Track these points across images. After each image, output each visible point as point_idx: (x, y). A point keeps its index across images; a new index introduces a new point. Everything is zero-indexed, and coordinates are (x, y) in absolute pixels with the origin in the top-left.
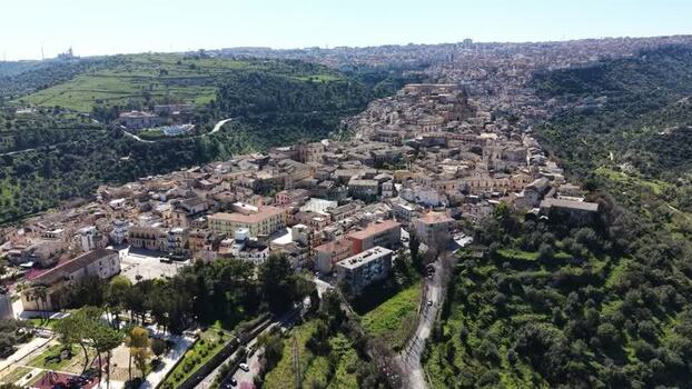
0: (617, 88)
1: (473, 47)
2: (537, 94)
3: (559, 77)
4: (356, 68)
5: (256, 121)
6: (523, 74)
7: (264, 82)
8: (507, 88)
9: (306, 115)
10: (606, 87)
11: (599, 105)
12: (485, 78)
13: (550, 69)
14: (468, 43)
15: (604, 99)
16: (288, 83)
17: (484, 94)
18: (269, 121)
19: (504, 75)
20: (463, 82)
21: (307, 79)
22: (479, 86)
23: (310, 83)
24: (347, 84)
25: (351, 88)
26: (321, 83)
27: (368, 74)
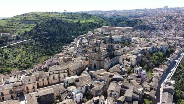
1: (168, 9)
4: (114, 17)
5: (44, 40)
7: (57, 22)
12: (165, 22)
14: (166, 8)
16: (68, 23)
17: (162, 29)
18: (50, 40)
19: (175, 20)
20: (153, 23)
21: (78, 21)
22: (161, 25)
23: (78, 23)
24: (97, 24)
25: (98, 26)
26: (84, 23)
27: (118, 19)
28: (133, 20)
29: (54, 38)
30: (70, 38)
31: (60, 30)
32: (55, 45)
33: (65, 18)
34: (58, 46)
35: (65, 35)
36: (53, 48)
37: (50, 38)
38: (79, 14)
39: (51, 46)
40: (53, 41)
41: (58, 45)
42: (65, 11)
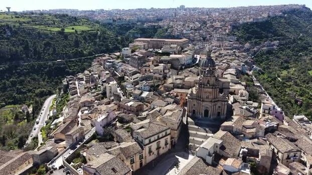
0: (282, 35)
1: (185, 10)
2: (237, 40)
3: (247, 27)
6: (224, 26)
8: (216, 36)
9: (50, 63)
10: (276, 34)
11: (275, 47)
12: (200, 29)
13: (241, 22)
14: (182, 7)
15: (276, 42)
17: (200, 40)
18: (8, 72)
19: (212, 26)
20: (184, 32)
21: (59, 29)
22: (196, 34)
23: (61, 33)
24: (97, 33)
25: (100, 37)
26: (73, 33)
27: (122, 25)
28: (149, 26)
29: (16, 67)
30: (54, 64)
31: (26, 48)
32: (23, 81)
33: (28, 23)
34: (29, 81)
35: (39, 59)
36: (20, 87)
37: (7, 66)
38: (50, 15)
39: (14, 84)
40: (17, 72)
41: (29, 79)
42: (9, 8)
